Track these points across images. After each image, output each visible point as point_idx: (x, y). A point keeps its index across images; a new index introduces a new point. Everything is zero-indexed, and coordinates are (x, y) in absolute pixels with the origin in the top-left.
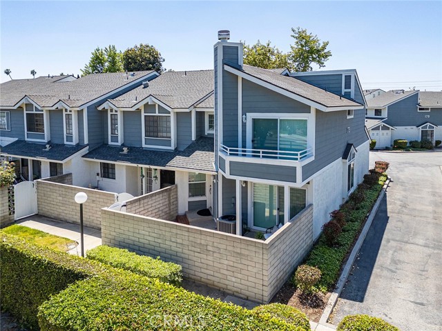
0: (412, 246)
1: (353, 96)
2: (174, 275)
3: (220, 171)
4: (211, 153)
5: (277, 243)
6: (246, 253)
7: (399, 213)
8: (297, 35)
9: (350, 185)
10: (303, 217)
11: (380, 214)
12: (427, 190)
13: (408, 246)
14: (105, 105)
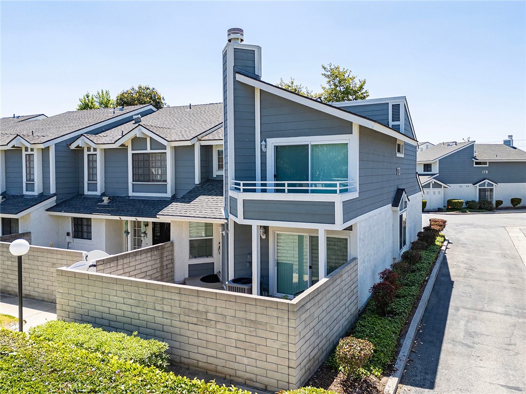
0: (491, 315)
2: (156, 356)
3: (231, 217)
4: (219, 197)
5: (308, 306)
6: (264, 319)
7: (465, 276)
8: (329, 73)
9: (402, 243)
10: (345, 274)
11: (443, 279)
13: (484, 315)
14: (80, 142)
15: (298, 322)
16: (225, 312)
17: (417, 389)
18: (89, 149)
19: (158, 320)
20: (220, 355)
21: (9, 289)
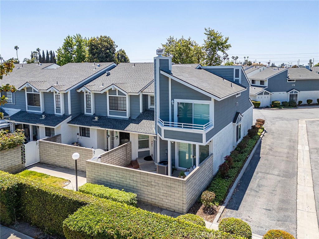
0: (271, 176)
1: (240, 82)
2: (133, 199)
3: (158, 134)
4: (152, 121)
5: (191, 180)
6: (174, 186)
7: (267, 154)
8: (208, 33)
9: (238, 137)
10: (207, 162)
11: (256, 156)
12: (287, 138)
13: (269, 176)
14: (82, 89)
15: (186, 187)
16: (159, 182)
17: (232, 210)
18: (87, 92)
19: (131, 184)
20: (157, 198)
21: (56, 164)
